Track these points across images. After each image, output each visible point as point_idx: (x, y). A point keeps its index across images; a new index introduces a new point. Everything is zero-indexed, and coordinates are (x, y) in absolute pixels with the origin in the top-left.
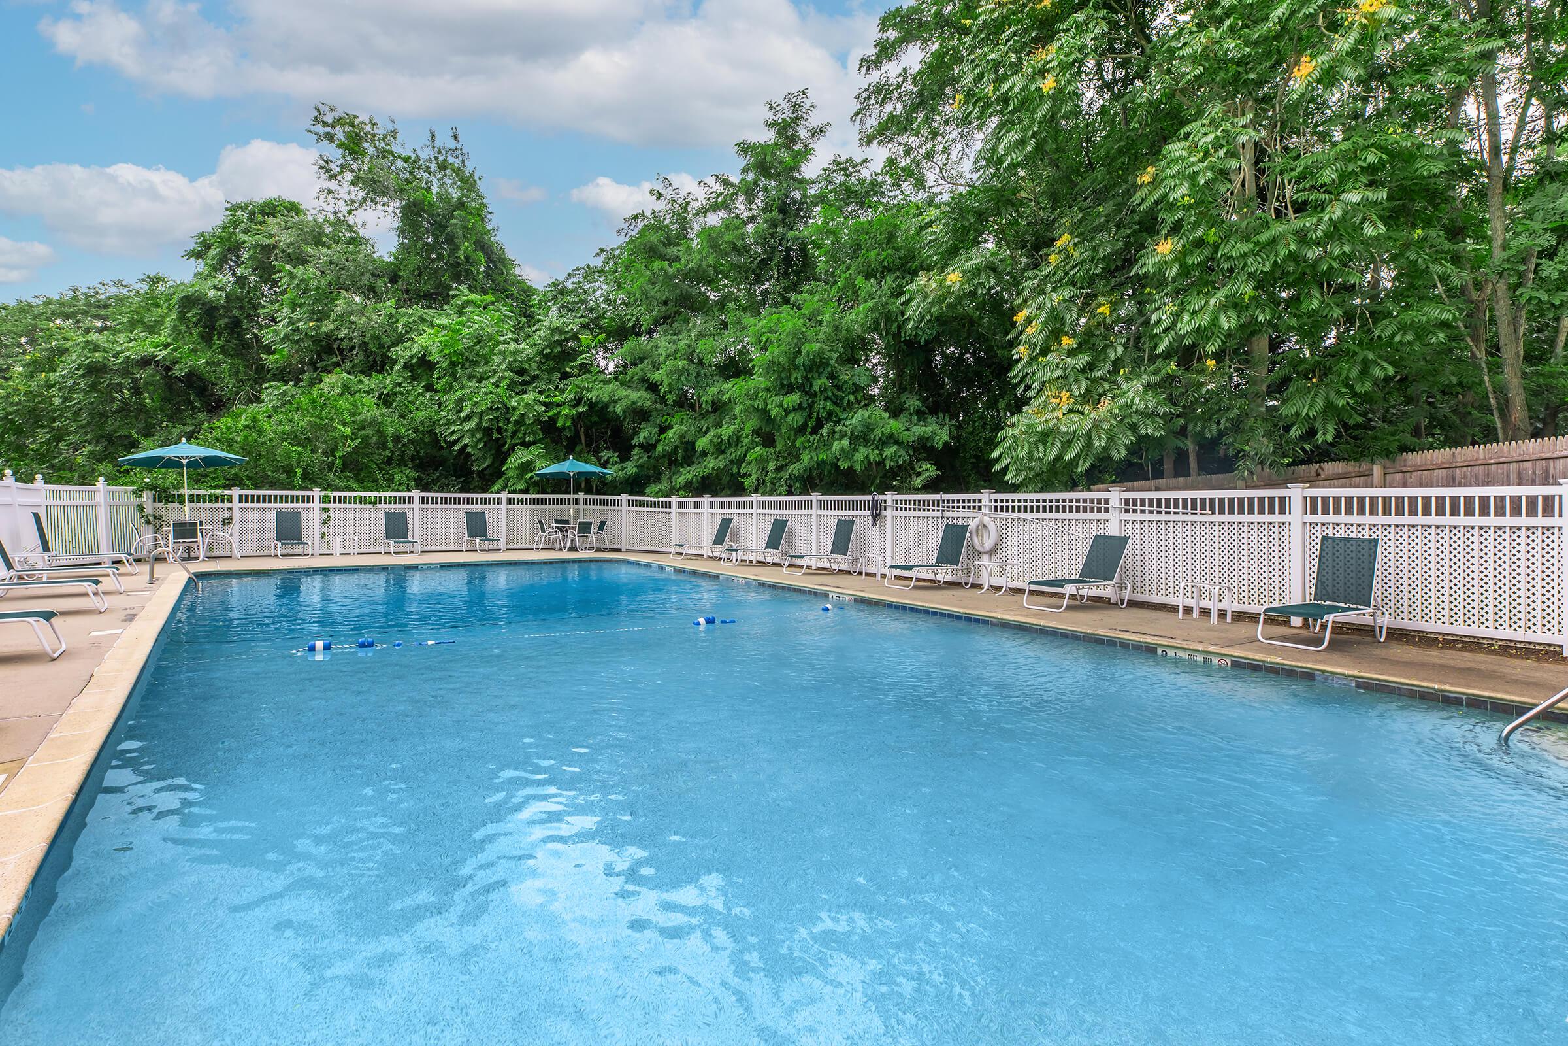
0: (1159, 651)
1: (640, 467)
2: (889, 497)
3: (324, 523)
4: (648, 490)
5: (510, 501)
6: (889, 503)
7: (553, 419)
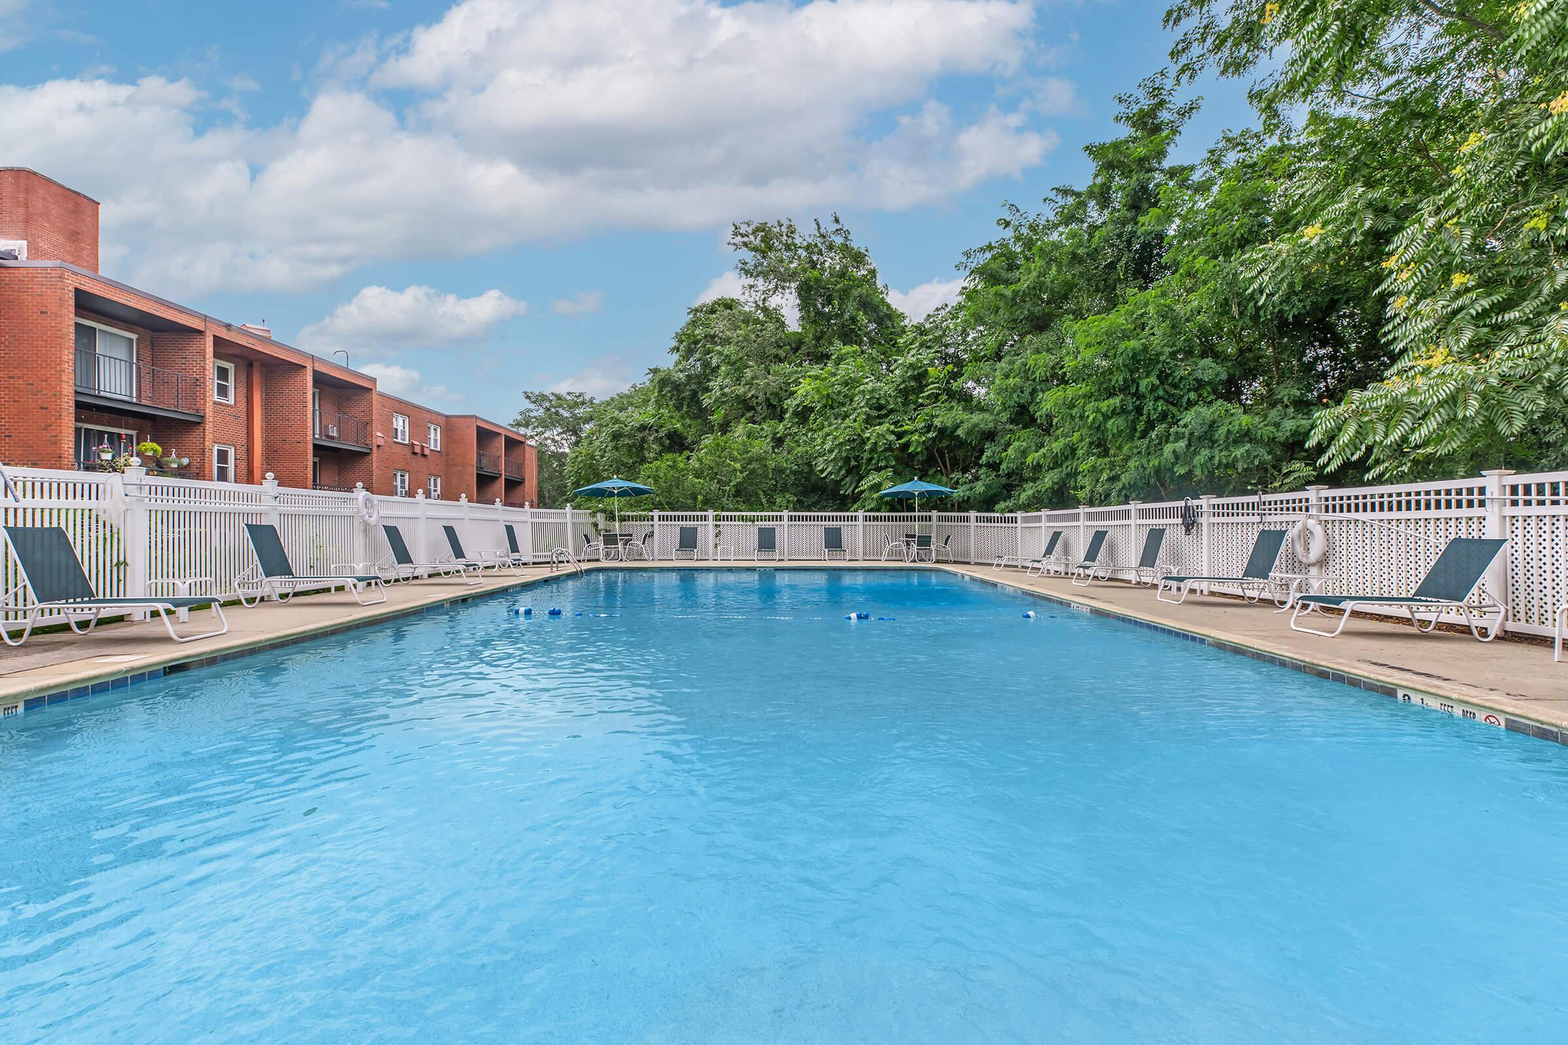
0: (1400, 694)
1: (987, 486)
2: (1205, 502)
3: (717, 536)
4: (997, 507)
5: (866, 519)
6: (1205, 508)
7: (906, 445)
